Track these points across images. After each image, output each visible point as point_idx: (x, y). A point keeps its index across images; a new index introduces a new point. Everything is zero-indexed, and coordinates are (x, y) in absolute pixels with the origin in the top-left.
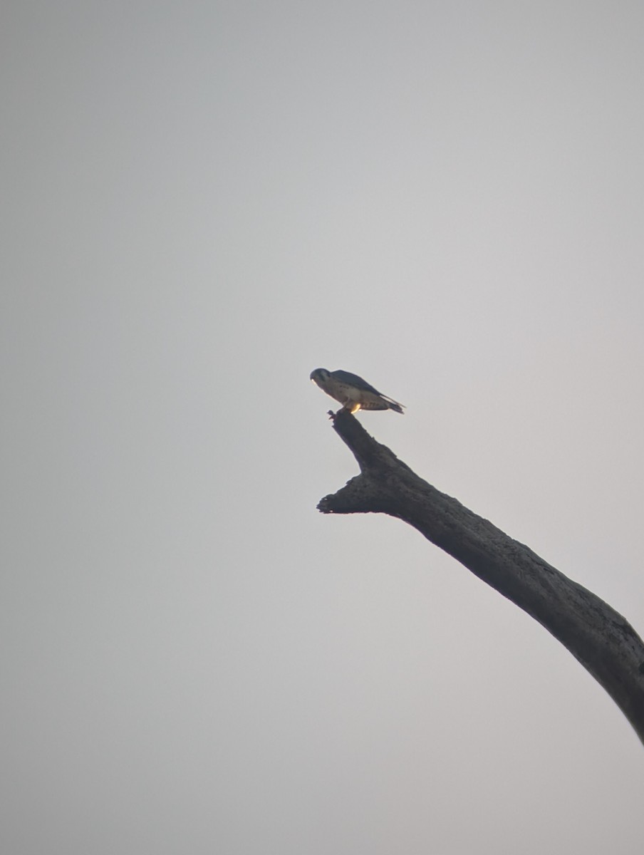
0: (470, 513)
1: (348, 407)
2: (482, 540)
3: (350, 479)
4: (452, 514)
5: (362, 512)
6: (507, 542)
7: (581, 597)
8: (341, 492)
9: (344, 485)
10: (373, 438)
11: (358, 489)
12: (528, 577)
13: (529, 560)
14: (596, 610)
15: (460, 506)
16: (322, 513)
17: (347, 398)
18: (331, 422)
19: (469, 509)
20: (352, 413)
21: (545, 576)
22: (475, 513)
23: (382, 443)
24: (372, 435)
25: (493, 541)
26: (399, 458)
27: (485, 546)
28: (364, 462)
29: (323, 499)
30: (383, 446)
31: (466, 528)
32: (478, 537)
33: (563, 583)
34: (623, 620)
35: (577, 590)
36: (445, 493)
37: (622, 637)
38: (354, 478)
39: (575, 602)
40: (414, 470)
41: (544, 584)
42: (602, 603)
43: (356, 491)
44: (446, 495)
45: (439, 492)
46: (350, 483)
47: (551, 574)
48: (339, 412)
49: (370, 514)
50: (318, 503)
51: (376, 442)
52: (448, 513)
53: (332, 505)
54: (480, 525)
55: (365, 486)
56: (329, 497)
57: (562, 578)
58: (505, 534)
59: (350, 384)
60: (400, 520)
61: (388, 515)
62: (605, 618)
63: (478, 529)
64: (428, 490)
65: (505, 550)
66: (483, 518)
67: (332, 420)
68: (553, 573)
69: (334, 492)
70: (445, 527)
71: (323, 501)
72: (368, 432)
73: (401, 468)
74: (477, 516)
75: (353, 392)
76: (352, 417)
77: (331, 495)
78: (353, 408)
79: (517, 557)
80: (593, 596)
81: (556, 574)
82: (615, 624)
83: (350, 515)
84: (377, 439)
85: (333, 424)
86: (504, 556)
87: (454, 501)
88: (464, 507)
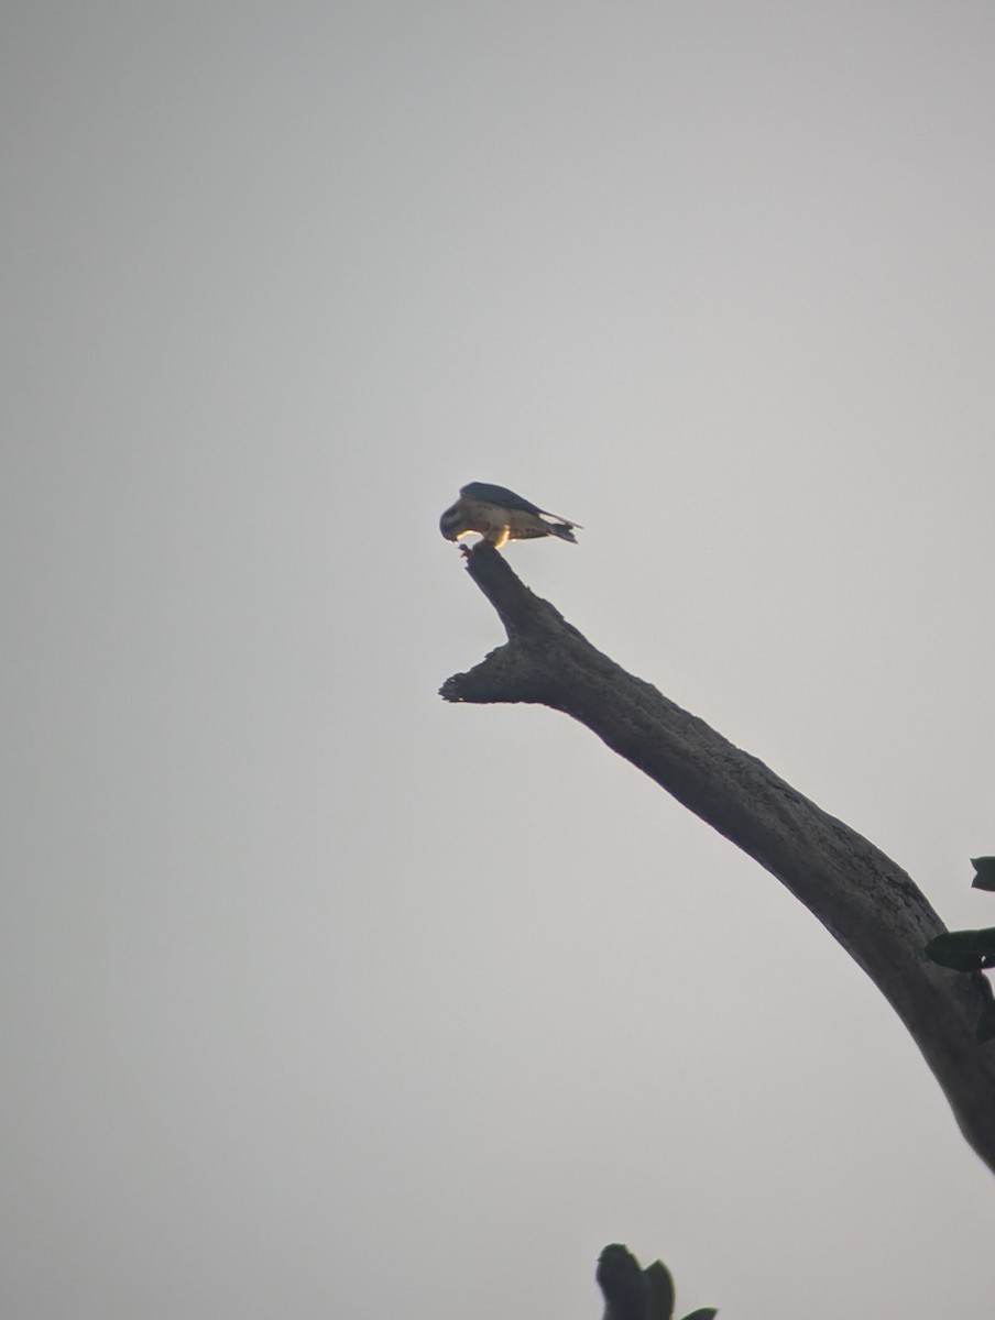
0: (674, 707)
1: (490, 539)
2: (692, 750)
3: (491, 650)
4: (646, 708)
5: (507, 701)
6: (729, 753)
7: (840, 838)
8: (476, 670)
9: (482, 659)
10: (529, 588)
11: (504, 666)
12: (760, 806)
13: (762, 781)
14: (863, 859)
15: (658, 695)
16: (447, 702)
17: (489, 524)
18: (464, 562)
19: (673, 700)
20: (497, 548)
21: (787, 806)
22: (682, 707)
23: (541, 597)
24: (526, 584)
25: (708, 752)
26: (567, 620)
27: (695, 758)
28: (513, 626)
29: (449, 680)
30: (543, 601)
31: (667, 730)
32: (685, 744)
33: (814, 817)
34: (905, 875)
35: (834, 827)
36: (636, 675)
37: (901, 901)
38: (498, 649)
39: (831, 846)
40: (591, 640)
41: (785, 818)
42: (872, 848)
43: (499, 669)
44: (638, 679)
45: (627, 674)
46: (490, 656)
47: (794, 804)
48: (477, 547)
49: (521, 705)
50: (441, 686)
51: (533, 595)
52: (639, 707)
53: (463, 689)
54: (690, 725)
55: (514, 662)
56: (458, 677)
57: (813, 809)
58: (725, 741)
59: (493, 502)
60: (567, 716)
61: (548, 707)
62: (876, 872)
63: (685, 732)
64: (610, 670)
65: (725, 764)
66: (694, 715)
67: (466, 558)
68: (797, 801)
69: (466, 670)
70: (636, 727)
71: (449, 683)
72: (521, 578)
73: (571, 635)
74: (684, 712)
75: (498, 514)
76: (496, 554)
77: (461, 674)
78: (497, 539)
79: (744, 776)
80: (859, 838)
81: (802, 803)
82: (891, 882)
83: (490, 705)
84: (534, 590)
85: (466, 565)
86: (724, 773)
87: (650, 689)
88: (666, 699)
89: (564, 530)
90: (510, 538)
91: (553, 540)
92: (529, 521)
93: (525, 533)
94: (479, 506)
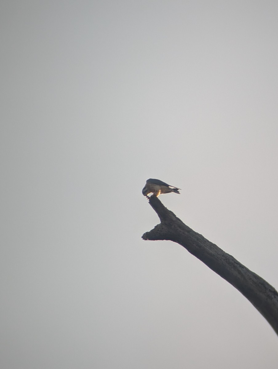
0: (208, 241)
1: (155, 194)
2: (213, 253)
3: (156, 225)
4: (200, 241)
5: (161, 240)
6: (223, 254)
7: (256, 279)
8: (152, 231)
9: (153, 228)
10: (166, 208)
11: (159, 230)
12: (233, 269)
13: (233, 262)
14: (262, 284)
15: (203, 238)
16: (144, 240)
17: (155, 190)
18: (148, 201)
19: (207, 239)
20: (157, 196)
21: (240, 269)
22: (210, 241)
23: (170, 210)
24: (165, 207)
25: (217, 254)
26: (177, 216)
27: (214, 255)
28: (162, 218)
29: (144, 234)
30: (170, 211)
31: (206, 247)
32: (211, 251)
33: (248, 272)
34: (274, 289)
35: (254, 275)
36: (197, 232)
37: (273, 296)
38: (158, 225)
39: (253, 281)
40: (184, 222)
41: (240, 272)
42: (264, 281)
43: (158, 230)
44: (197, 233)
45: (194, 232)
46: (156, 227)
47: (242, 268)
48: (152, 196)
49: (165, 241)
50: (142, 235)
51: (167, 210)
52: (198, 241)
53: (148, 236)
54: (212, 246)
55: (163, 229)
56: (147, 233)
57: (247, 270)
58: (222, 250)
59: (156, 184)
60: (177, 244)
61: (172, 241)
62: (266, 288)
63: (211, 248)
64: (189, 231)
65: (222, 257)
66: (213, 243)
68: (243, 268)
69: (149, 231)
70: (197, 247)
71: (144, 235)
72: (164, 205)
73: (178, 221)
74: (211, 243)
75: (157, 187)
76: (157, 198)
77: (148, 232)
78: (157, 194)
79: (228, 260)
80: (261, 278)
81: (244, 268)
82: (270, 291)
83: (156, 241)
84: (167, 208)
85: (149, 201)
86: (222, 260)
87: (201, 236)
88: (205, 239)
89: (176, 190)
90: (161, 193)
91: (173, 193)
92: (166, 188)
93: (165, 192)
94: (152, 185)
